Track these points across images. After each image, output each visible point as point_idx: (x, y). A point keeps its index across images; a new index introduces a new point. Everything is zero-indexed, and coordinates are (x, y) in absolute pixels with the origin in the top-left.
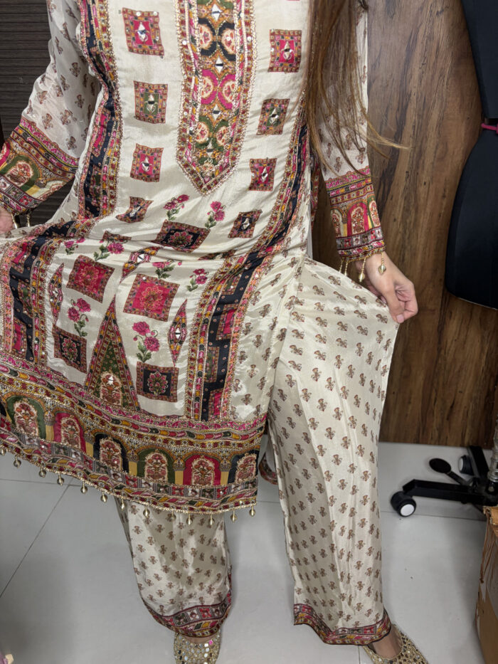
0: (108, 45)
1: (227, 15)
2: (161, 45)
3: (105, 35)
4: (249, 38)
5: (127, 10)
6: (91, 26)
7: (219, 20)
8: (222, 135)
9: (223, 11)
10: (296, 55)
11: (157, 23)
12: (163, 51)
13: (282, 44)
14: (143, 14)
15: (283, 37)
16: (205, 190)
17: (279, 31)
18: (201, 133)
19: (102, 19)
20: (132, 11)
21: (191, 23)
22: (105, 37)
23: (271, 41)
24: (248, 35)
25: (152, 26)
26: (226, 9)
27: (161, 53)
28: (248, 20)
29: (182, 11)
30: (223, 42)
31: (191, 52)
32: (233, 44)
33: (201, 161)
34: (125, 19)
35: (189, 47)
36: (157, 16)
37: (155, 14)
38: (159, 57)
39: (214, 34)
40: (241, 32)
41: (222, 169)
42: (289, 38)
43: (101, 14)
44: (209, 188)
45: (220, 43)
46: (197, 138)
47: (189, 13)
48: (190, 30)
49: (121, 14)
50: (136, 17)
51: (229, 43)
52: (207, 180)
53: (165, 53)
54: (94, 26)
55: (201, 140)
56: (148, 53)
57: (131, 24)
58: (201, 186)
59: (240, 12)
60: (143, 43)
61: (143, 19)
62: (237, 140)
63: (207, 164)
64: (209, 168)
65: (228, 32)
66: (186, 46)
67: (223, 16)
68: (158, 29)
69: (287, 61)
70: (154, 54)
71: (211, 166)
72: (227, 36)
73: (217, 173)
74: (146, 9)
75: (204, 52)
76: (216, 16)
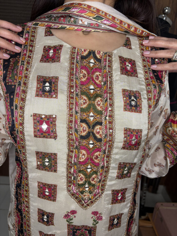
0: (22, 133)
1: (98, 118)
2: (56, 133)
3: (21, 127)
4: (111, 131)
5: (36, 114)
6: (13, 121)
7: (93, 120)
8: (94, 179)
9: (96, 116)
10: (138, 142)
11: (55, 121)
12: (56, 136)
13: (131, 136)
14: (46, 116)
15: (132, 133)
16: (86, 207)
17: (130, 129)
18: (81, 179)
19: (20, 118)
20: (39, 115)
21: (76, 122)
22: (21, 129)
23: (125, 134)
24: (110, 129)
25: (51, 123)
26: (98, 115)
27: (55, 137)
28: (111, 121)
29: (71, 115)
30: (95, 132)
31: (74, 137)
32: (101, 133)
33: (82, 192)
34: (34, 119)
35: (74, 135)
36: (55, 118)
37: (54, 116)
38: (53, 140)
39: (89, 128)
40: (106, 127)
41: (95, 195)
42: (135, 133)
43: (20, 116)
44: (88, 205)
45: (93, 133)
46: (79, 181)
47: (75, 116)
48: (75, 126)
49: (32, 117)
50: (42, 118)
51: (98, 133)
52: (86, 201)
53: (58, 138)
54: (15, 121)
55: (81, 182)
56: (47, 138)
57: (37, 123)
58: (83, 205)
59: (106, 116)
60: (44, 132)
61: (46, 119)
62: (104, 181)
63: (86, 194)
64: (87, 196)
65: (98, 127)
66: (72, 134)
67: (95, 118)
68: (55, 125)
69: (133, 145)
70: (51, 138)
71: (89, 194)
72: (98, 129)
73: (92, 198)
74: (48, 113)
75: (82, 137)
76: (92, 119)
